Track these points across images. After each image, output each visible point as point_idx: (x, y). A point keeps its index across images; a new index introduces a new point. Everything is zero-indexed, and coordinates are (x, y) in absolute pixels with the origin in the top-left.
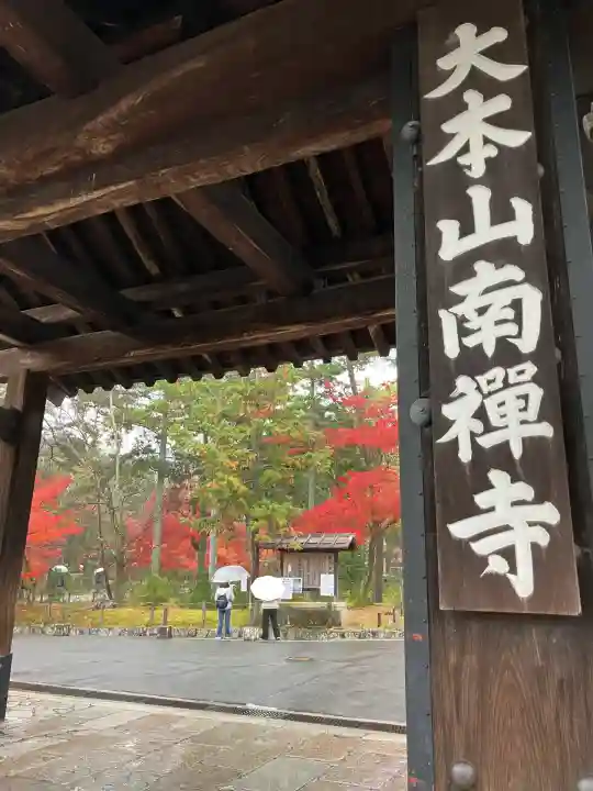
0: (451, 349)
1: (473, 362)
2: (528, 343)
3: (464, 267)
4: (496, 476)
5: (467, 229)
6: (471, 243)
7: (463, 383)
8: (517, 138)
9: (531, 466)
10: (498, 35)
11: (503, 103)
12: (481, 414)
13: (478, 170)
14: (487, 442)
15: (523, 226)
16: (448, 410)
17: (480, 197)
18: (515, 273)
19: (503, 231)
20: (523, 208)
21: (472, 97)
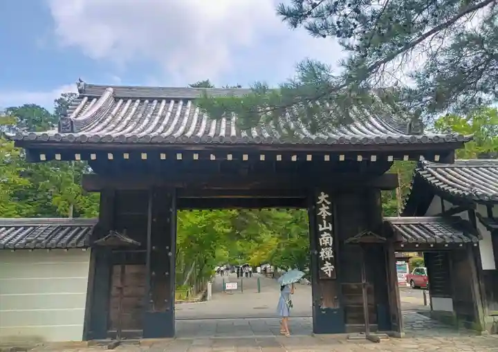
0: (321, 244)
1: (324, 246)
2: (331, 245)
3: (322, 232)
4: (327, 262)
5: (323, 227)
6: (323, 229)
7: (323, 249)
8: (330, 214)
9: (331, 261)
10: (327, 196)
11: (328, 208)
12: (325, 254)
13: (324, 218)
14: (326, 257)
15: (330, 228)
16: (321, 253)
17: (325, 222)
18: (329, 234)
19: (328, 228)
20: (330, 225)
21: (323, 205)
